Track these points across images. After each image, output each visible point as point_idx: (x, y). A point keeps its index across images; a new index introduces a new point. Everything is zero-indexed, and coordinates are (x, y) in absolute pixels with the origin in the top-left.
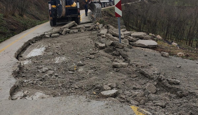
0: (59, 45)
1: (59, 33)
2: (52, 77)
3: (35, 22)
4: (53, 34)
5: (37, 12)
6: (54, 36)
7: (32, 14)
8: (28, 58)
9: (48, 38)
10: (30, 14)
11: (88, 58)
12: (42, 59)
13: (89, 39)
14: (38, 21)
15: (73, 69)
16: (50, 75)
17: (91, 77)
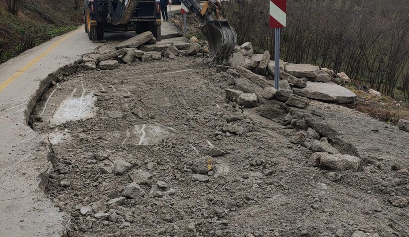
0: (127, 90)
1: (115, 58)
2: (152, 192)
3: (43, 28)
4: (102, 60)
5: (47, 6)
6: (106, 65)
7: (36, 10)
8: (58, 124)
9: (92, 69)
10: (31, 10)
11: (228, 134)
12: (96, 128)
13: (199, 78)
14: (50, 25)
15: (203, 168)
16: (142, 184)
17: (267, 197)
